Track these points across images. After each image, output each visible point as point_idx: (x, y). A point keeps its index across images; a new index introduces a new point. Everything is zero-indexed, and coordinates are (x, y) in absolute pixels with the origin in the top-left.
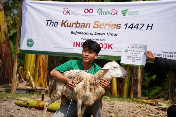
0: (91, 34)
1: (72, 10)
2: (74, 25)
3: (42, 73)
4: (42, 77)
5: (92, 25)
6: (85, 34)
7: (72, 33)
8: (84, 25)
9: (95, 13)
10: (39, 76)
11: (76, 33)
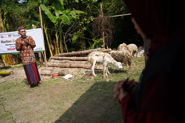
0: (13, 44)
1: (4, 36)
2: (6, 42)
3: (9, 59)
4: (9, 60)
5: (12, 41)
6: (10, 45)
7: (6, 45)
8: (9, 42)
9: (12, 36)
10: (8, 61)
11: (7, 45)
